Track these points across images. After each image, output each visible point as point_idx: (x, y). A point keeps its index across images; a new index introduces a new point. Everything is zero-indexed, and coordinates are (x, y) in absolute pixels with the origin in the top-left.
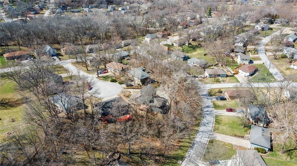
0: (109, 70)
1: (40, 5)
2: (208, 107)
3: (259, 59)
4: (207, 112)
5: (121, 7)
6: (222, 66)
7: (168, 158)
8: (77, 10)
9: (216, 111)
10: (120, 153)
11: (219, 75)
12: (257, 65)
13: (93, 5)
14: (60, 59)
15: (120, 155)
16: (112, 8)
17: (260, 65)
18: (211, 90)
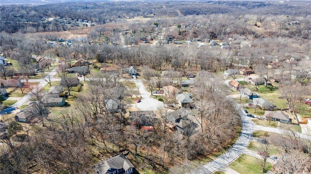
2: (241, 145)
4: (236, 148)
5: (223, 43)
6: (292, 112)
9: (247, 150)
10: (129, 152)
13: (197, 39)
18: (258, 132)
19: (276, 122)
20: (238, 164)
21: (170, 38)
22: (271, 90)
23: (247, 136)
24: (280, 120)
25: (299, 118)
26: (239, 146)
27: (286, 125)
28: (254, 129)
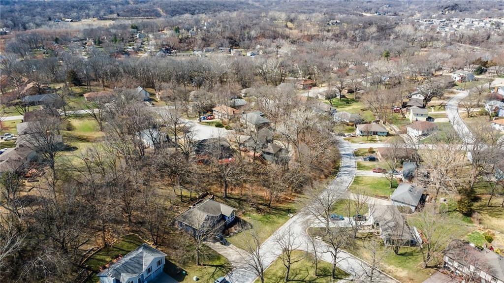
0: (216, 117)
1: (135, 47)
3: (445, 116)
4: (345, 171)
5: (251, 52)
6: (384, 123)
7: (276, 209)
8: (185, 54)
10: (214, 196)
11: (375, 133)
13: (209, 48)
16: (237, 52)
17: (444, 124)
18: (359, 150)
20: (358, 187)
21: (167, 49)
22: (348, 103)
23: (348, 156)
24: (378, 134)
25: (395, 128)
26: (347, 169)
27: (385, 138)
28: (352, 148)
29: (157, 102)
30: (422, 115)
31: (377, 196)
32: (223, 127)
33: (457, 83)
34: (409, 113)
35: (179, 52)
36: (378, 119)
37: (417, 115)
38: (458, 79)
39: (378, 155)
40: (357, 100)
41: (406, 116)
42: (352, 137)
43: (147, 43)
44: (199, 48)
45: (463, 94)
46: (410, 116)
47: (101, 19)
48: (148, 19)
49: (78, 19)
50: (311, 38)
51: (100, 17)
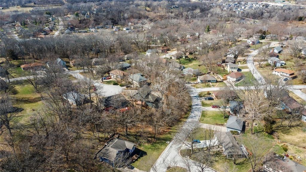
0: (112, 77)
1: (50, 27)
2: (197, 105)
3: (247, 68)
4: (195, 108)
5: (126, 28)
6: (213, 74)
7: (159, 139)
8: (84, 31)
9: (203, 108)
10: (119, 135)
11: (209, 81)
12: (245, 72)
13: (99, 26)
14: (69, 70)
15: (119, 136)
16: (117, 28)
17: (247, 73)
18: (201, 93)
19: (208, 83)
20: (205, 119)
21: (71, 28)
22: (190, 61)
23: (196, 98)
24: (211, 81)
25: (220, 77)
26: (196, 106)
27: (215, 84)
28: (197, 92)
29: (71, 67)
30: (235, 68)
31: (217, 124)
32: (118, 85)
33: (251, 45)
34: (227, 67)
35: (80, 30)
36: (209, 71)
37: (232, 68)
38: (251, 43)
39: (213, 96)
40: (195, 59)
41: (225, 68)
42: (196, 84)
43: (58, 24)
44: (93, 26)
45: (255, 53)
46: (228, 69)
47: (23, 6)
48: (55, 6)
49: (7, 7)
50: (162, 17)
51: (22, 5)
